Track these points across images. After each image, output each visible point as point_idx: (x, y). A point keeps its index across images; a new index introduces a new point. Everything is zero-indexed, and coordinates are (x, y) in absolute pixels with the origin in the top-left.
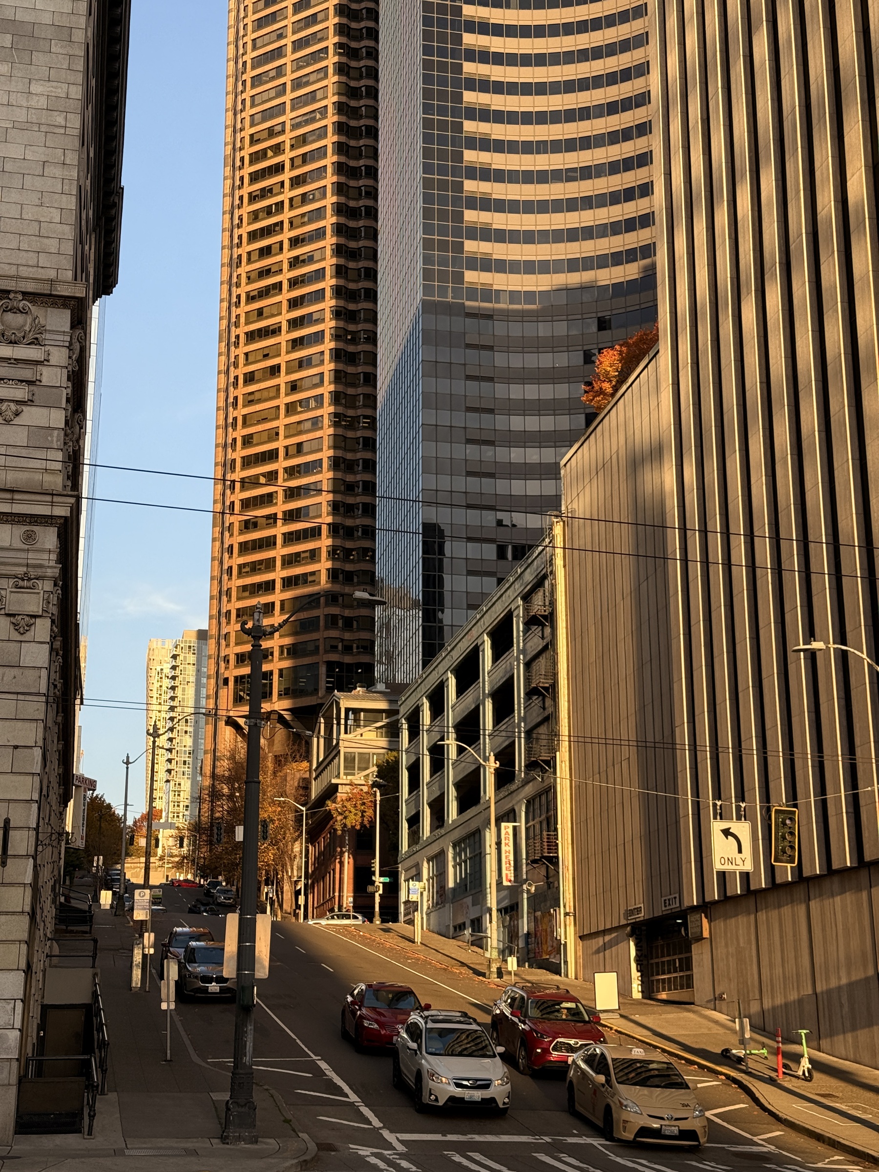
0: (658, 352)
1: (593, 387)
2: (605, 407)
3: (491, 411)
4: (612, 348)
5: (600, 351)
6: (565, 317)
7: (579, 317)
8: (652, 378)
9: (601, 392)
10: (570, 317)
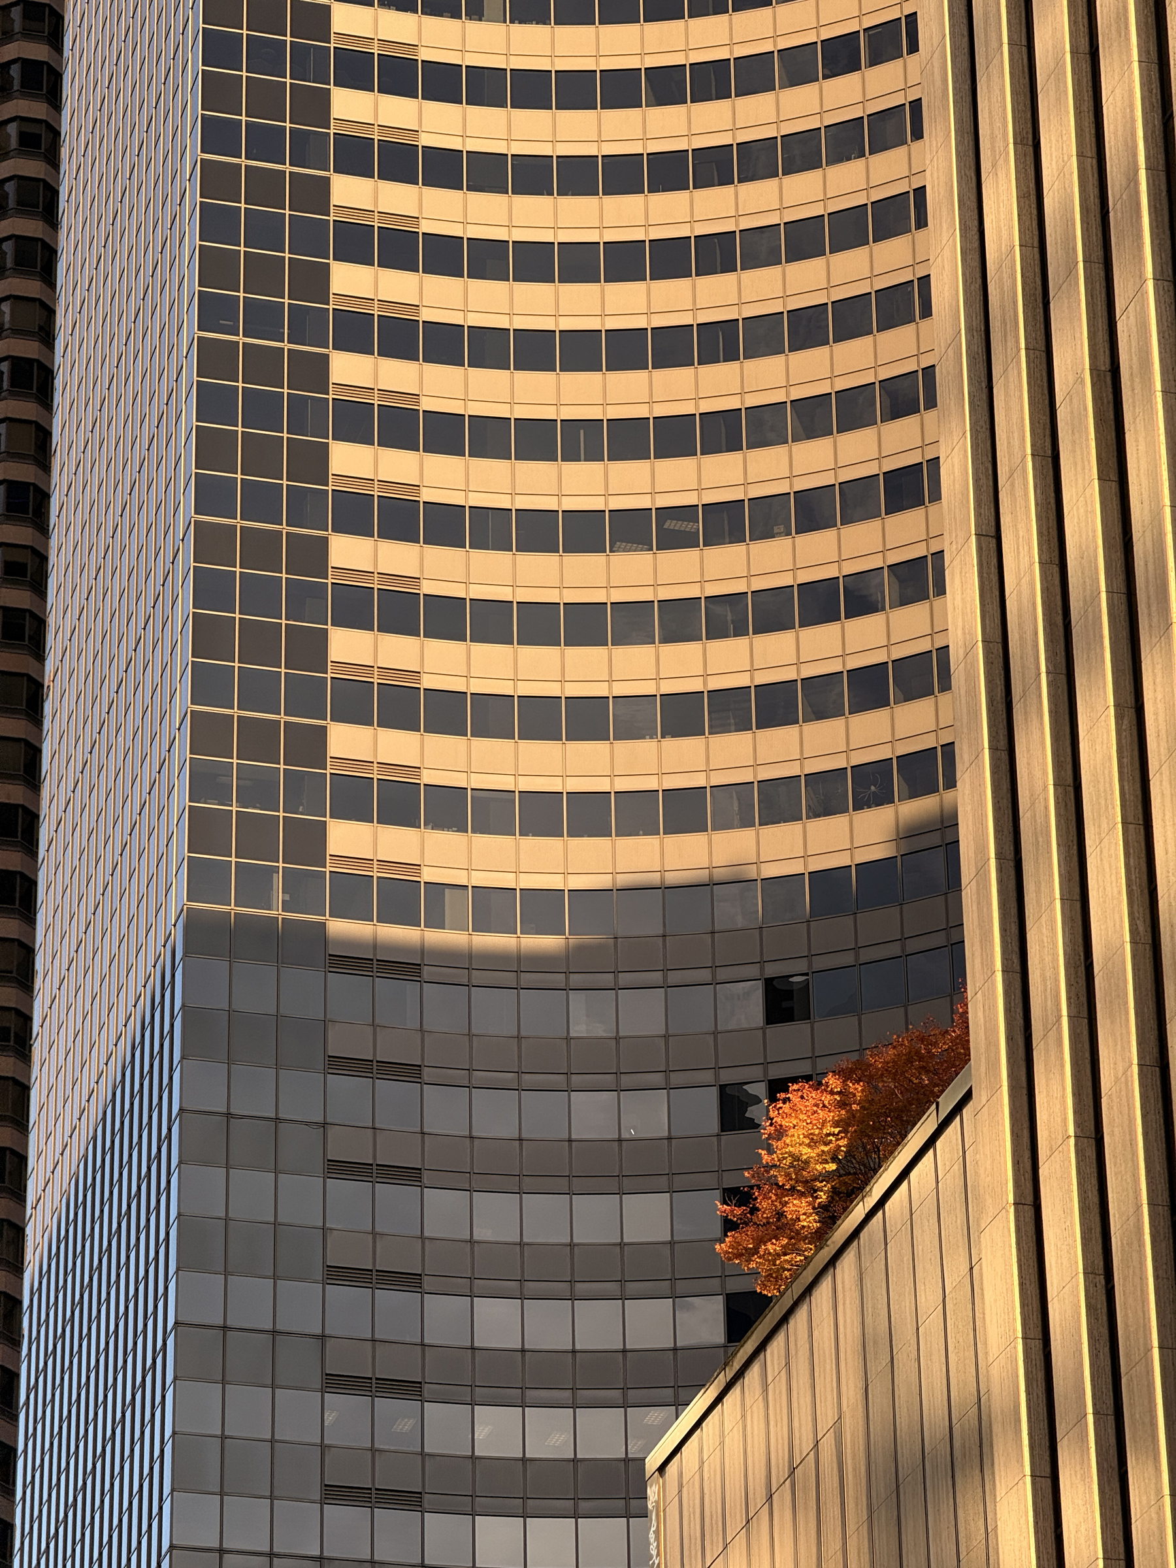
0: (968, 1096)
1: (754, 1210)
2: (795, 1276)
3: (410, 1281)
4: (813, 1080)
5: (777, 1088)
6: (657, 977)
7: (705, 975)
8: (951, 1182)
9: (780, 1225)
10: (674, 977)
